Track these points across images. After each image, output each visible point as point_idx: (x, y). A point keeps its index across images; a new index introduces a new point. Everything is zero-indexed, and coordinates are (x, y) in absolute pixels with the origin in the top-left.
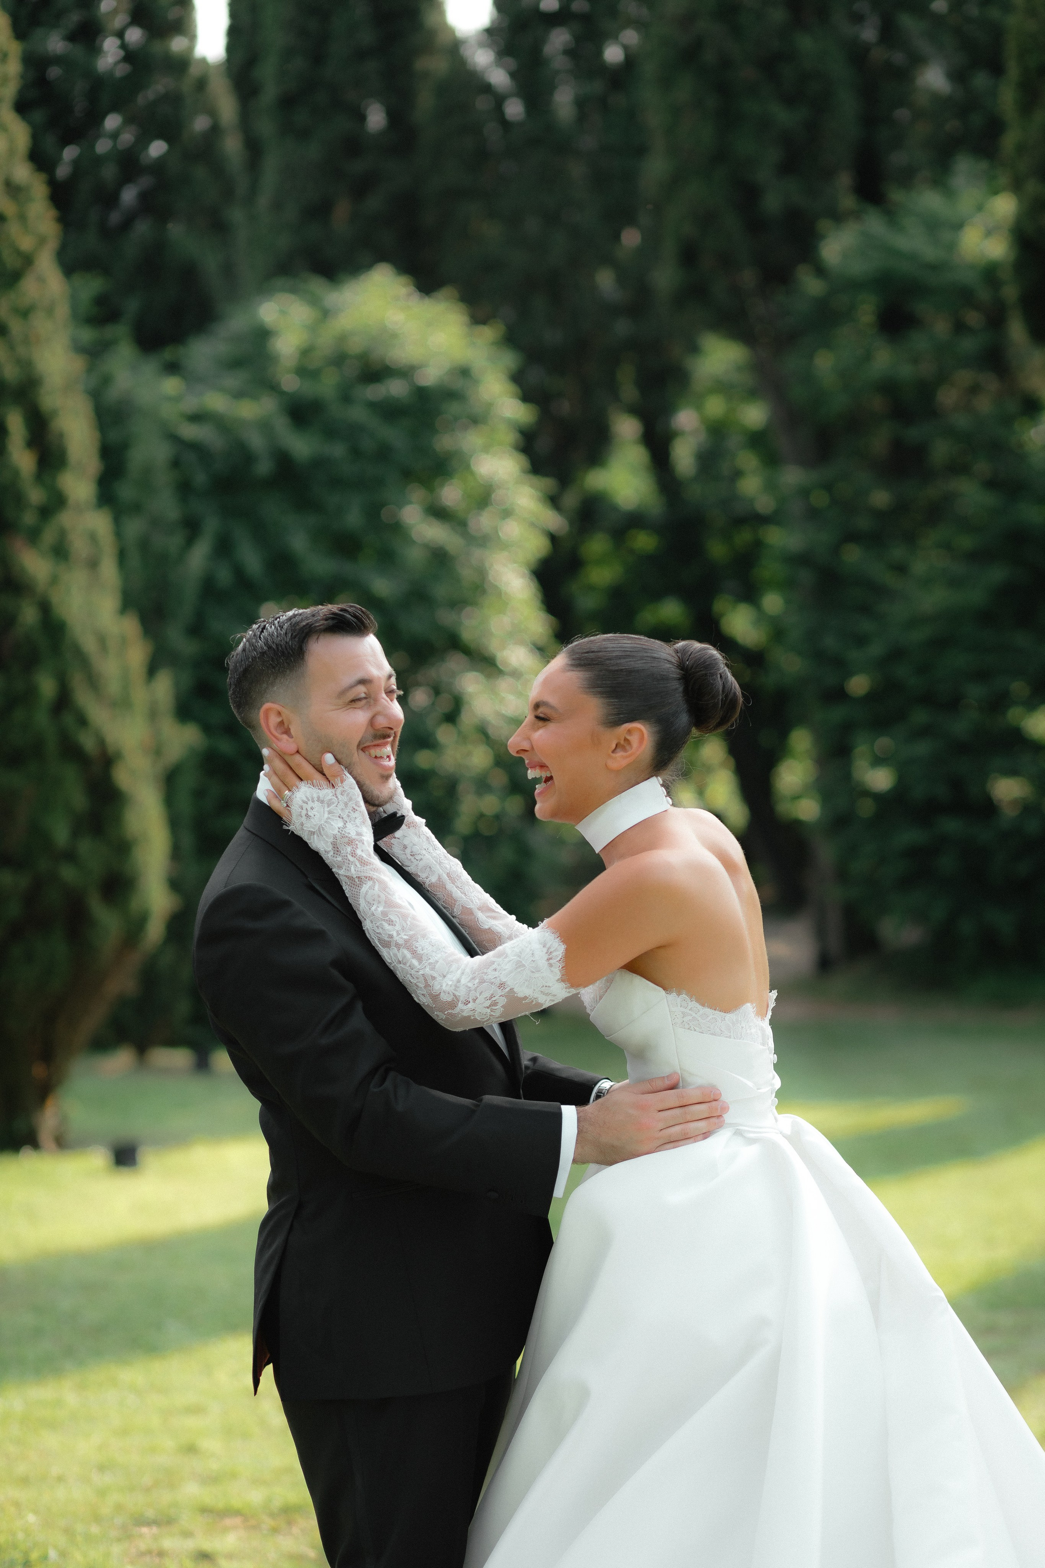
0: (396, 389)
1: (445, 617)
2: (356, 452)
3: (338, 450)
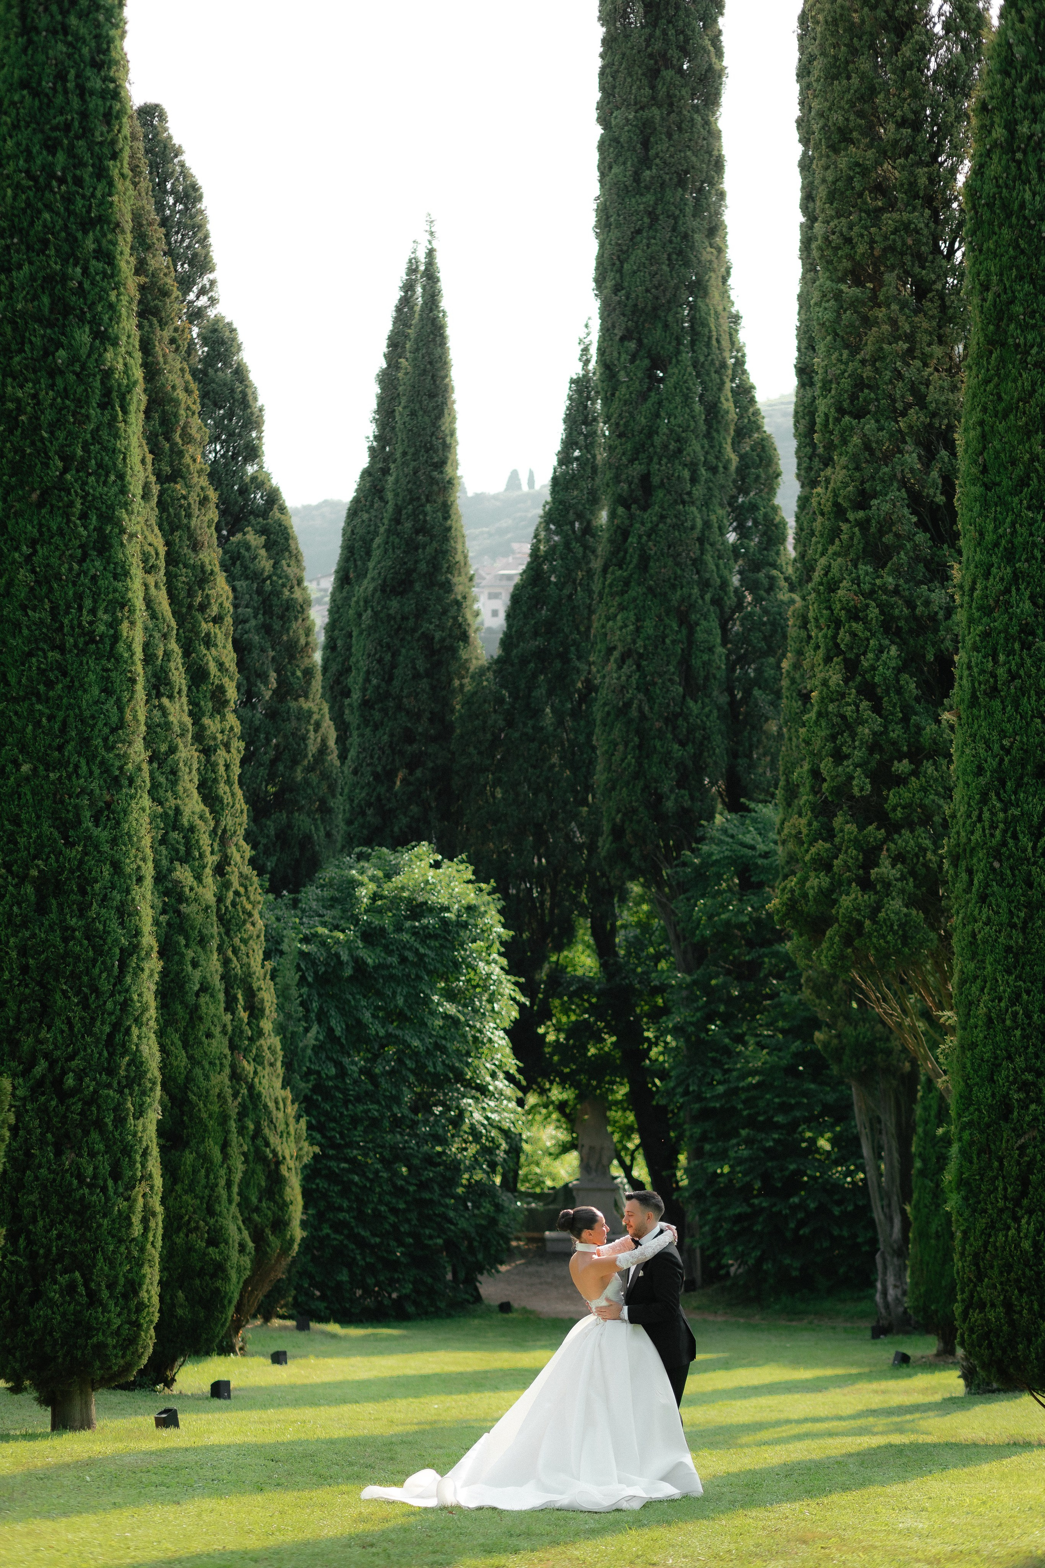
1: (458, 1063)
3: (393, 960)
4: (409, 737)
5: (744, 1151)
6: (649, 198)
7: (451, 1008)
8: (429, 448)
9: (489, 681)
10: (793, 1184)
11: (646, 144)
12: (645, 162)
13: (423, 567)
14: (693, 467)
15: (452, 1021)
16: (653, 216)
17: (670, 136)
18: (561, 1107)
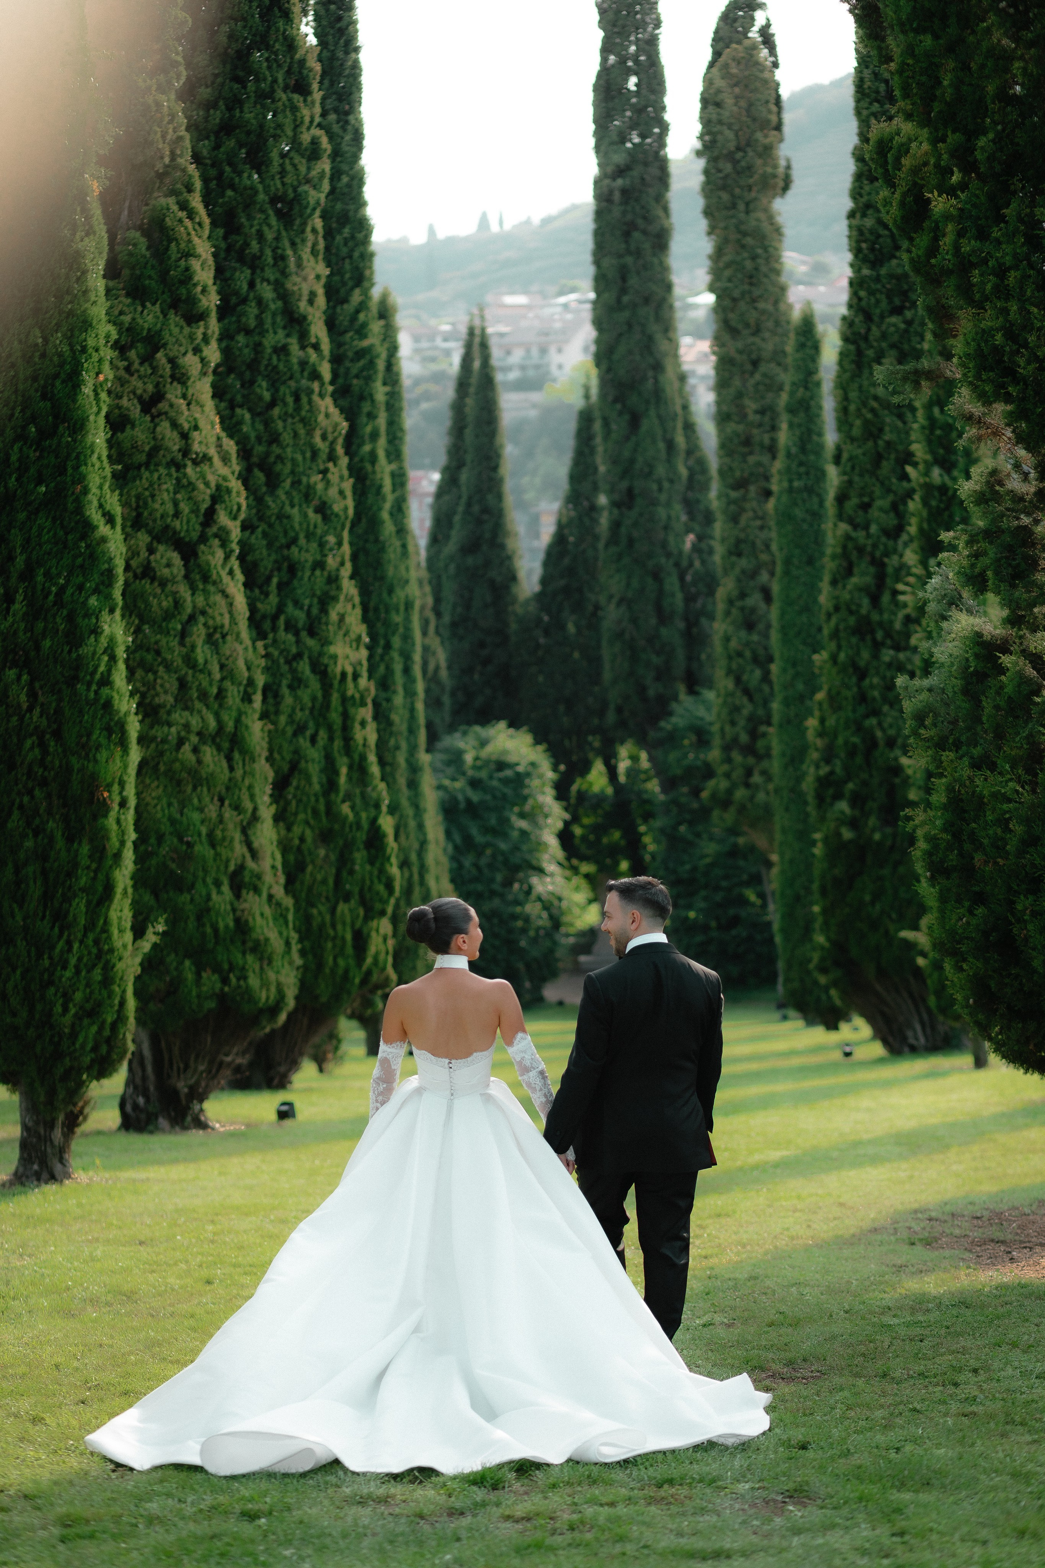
0: (508, 773)
1: (528, 857)
2: (494, 797)
3: (488, 797)
4: (482, 645)
5: (702, 905)
6: (626, 314)
7: (523, 824)
8: (488, 458)
9: (532, 608)
10: (735, 921)
11: (624, 279)
12: (623, 291)
13: (487, 535)
14: (659, 483)
15: (524, 833)
16: (630, 325)
17: (638, 273)
18: (587, 876)
